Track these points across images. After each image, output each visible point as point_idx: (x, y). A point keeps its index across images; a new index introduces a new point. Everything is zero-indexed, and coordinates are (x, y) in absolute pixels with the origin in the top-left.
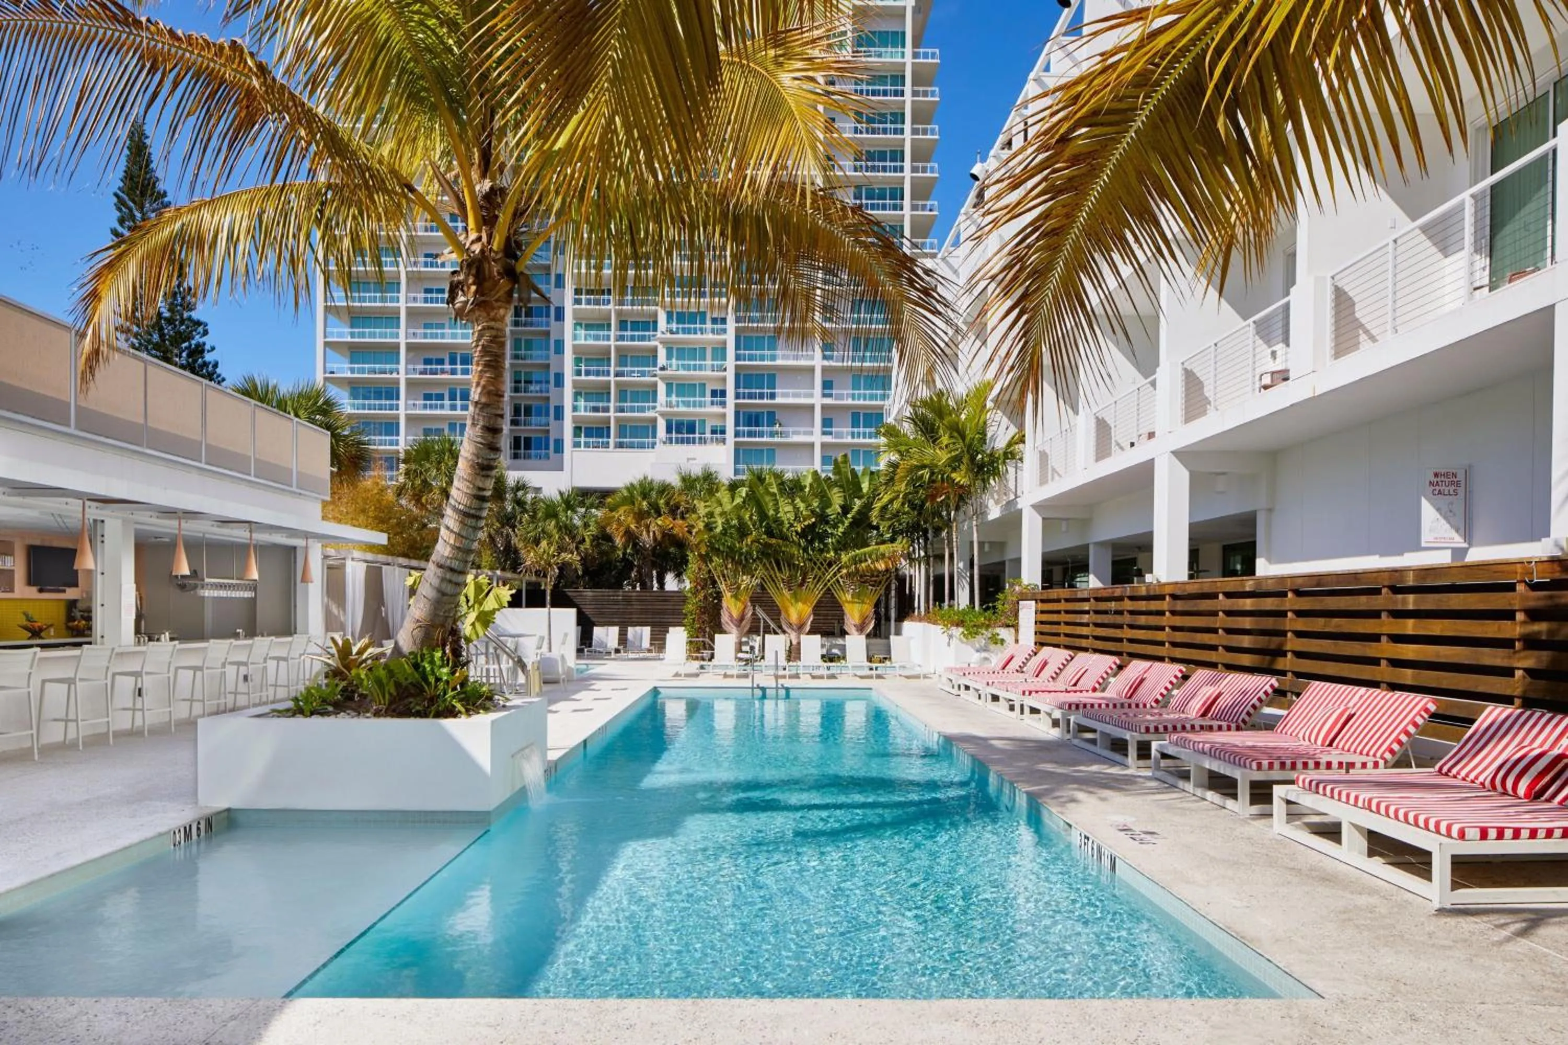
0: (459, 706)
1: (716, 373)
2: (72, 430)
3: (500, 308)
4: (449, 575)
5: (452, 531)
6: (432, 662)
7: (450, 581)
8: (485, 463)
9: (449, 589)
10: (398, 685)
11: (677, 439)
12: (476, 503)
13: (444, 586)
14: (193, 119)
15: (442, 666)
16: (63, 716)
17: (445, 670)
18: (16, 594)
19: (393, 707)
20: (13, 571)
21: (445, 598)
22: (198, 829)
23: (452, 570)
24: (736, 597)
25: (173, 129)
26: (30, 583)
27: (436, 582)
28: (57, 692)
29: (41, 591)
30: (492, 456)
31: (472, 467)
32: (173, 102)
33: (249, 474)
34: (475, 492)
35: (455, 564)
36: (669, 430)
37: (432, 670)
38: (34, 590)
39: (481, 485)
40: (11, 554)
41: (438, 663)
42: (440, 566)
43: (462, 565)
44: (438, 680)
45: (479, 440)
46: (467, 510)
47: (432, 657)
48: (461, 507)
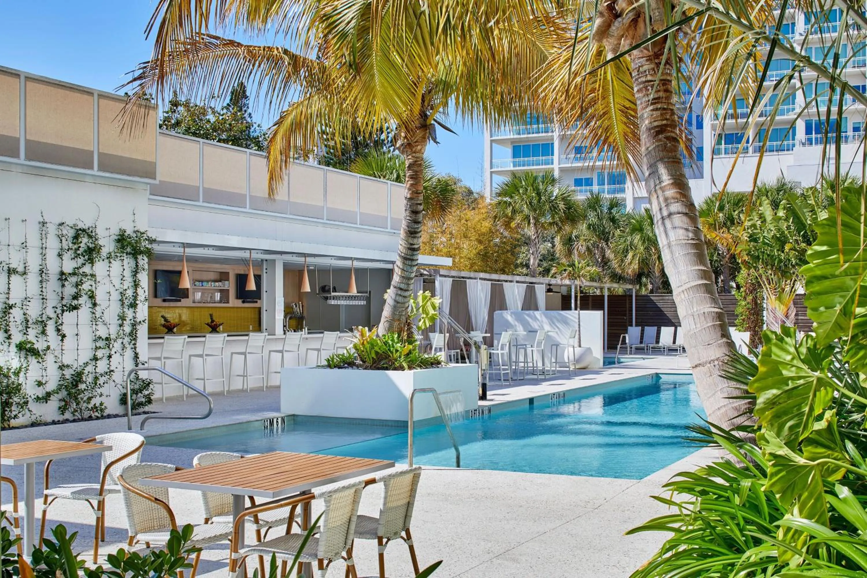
0: (405, 365)
1: (856, 70)
2: (247, 210)
3: (417, 146)
4: (399, 292)
5: (399, 268)
6: (393, 340)
7: (400, 295)
8: (413, 230)
9: (400, 299)
10: (377, 353)
11: (816, 139)
12: (410, 252)
13: (397, 298)
14: (268, 77)
15: (398, 343)
16: (242, 374)
17: (399, 345)
18: (230, 305)
19: (375, 365)
20: (228, 290)
21: (399, 305)
22: (277, 422)
23: (401, 289)
24: (779, 299)
25: (260, 84)
26: (237, 298)
27: (393, 296)
28: (239, 360)
29: (243, 302)
30: (416, 226)
31: (406, 233)
32: (259, 73)
33: (356, 224)
34: (409, 246)
35: (402, 286)
36: (808, 131)
37: (393, 344)
38: (240, 301)
39: (411, 242)
40: (228, 280)
41: (396, 340)
42: (395, 287)
43: (406, 286)
44: (397, 351)
45: (408, 218)
46: (406, 256)
47: (393, 337)
48: (403, 255)
